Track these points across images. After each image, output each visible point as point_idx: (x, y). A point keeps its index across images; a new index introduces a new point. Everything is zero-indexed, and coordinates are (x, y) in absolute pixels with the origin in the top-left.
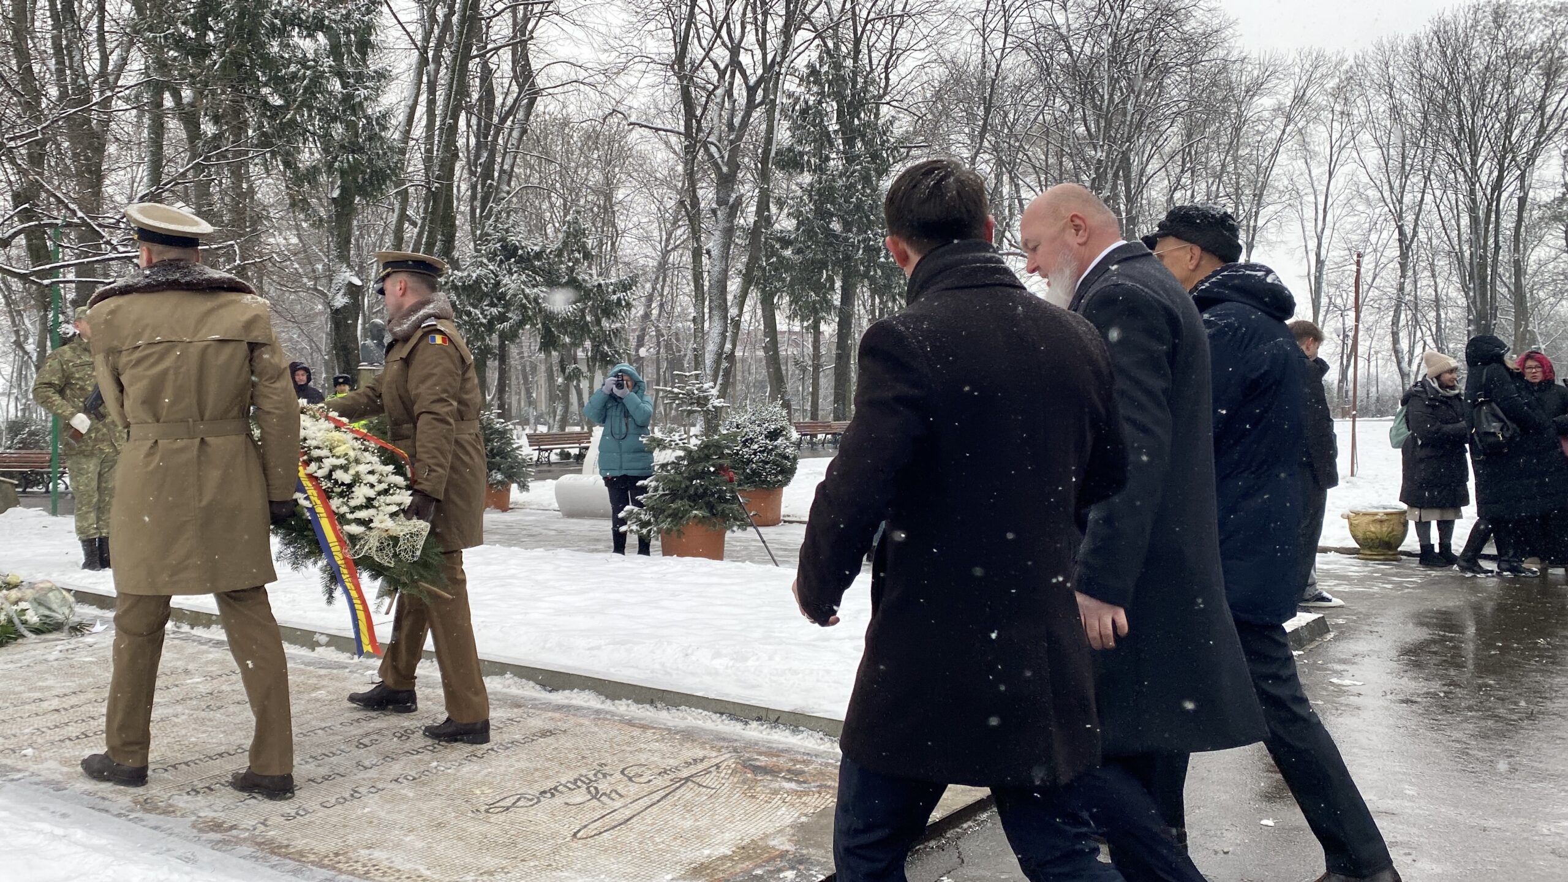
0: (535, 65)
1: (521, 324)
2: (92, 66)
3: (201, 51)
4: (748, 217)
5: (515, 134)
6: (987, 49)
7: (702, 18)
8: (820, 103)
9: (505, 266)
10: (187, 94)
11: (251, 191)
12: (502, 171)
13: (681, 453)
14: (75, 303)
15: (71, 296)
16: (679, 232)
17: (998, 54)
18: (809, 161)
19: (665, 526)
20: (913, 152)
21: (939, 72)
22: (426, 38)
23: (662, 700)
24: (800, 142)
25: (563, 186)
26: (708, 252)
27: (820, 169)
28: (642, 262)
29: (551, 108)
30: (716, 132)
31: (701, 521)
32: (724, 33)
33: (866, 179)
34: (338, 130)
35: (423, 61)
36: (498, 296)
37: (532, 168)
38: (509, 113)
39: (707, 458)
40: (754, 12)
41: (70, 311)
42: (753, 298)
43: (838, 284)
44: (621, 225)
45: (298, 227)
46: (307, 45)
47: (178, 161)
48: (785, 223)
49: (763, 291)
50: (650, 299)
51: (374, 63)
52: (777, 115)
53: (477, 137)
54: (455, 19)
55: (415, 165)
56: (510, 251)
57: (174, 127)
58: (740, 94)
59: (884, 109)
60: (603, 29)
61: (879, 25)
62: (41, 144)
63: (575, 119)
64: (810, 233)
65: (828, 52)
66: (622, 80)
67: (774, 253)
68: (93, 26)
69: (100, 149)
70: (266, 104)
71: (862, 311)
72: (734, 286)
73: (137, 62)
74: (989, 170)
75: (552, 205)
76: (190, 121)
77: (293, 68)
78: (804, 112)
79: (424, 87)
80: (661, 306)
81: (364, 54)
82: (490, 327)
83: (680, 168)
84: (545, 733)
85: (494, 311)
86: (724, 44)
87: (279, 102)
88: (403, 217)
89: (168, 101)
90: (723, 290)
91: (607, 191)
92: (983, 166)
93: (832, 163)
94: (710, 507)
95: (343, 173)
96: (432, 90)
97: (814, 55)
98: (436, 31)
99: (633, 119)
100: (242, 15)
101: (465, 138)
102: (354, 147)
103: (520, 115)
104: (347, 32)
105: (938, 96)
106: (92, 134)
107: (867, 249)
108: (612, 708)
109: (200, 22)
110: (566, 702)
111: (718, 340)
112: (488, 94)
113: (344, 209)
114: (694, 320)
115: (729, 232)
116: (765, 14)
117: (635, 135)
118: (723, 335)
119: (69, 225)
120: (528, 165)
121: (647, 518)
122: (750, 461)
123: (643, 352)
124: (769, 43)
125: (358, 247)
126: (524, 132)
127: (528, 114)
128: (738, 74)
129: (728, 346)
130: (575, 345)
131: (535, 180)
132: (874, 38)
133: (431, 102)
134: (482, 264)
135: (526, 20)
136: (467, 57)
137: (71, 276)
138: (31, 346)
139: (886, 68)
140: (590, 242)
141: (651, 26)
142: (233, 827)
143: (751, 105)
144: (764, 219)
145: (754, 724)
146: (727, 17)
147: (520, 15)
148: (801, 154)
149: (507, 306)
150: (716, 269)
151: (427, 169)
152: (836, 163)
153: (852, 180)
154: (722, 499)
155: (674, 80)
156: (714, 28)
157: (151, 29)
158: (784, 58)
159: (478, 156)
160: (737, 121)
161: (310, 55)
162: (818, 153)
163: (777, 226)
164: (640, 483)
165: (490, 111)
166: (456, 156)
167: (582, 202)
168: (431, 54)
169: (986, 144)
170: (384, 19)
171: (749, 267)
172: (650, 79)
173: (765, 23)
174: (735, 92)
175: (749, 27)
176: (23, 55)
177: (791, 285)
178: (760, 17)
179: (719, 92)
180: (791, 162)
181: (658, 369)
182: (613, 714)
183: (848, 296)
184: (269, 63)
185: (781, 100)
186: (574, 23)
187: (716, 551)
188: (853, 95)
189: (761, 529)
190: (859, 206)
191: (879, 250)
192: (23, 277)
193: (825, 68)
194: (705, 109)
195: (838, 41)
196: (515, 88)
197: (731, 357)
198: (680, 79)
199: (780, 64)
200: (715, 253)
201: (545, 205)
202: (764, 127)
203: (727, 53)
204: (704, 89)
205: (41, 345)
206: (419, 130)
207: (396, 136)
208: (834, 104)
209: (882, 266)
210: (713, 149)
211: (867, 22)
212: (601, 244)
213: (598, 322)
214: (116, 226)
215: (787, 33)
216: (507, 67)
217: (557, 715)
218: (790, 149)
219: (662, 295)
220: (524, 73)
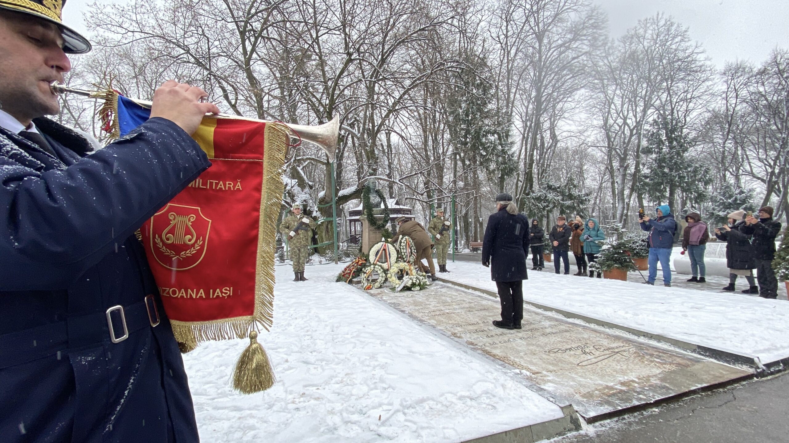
0: (557, 133)
1: (554, 207)
2: (441, 151)
3: (466, 144)
4: (632, 170)
5: (551, 154)
6: (729, 104)
7: (613, 111)
8: (658, 131)
9: (548, 191)
10: (462, 155)
11: (478, 177)
12: (547, 165)
13: (610, 246)
14: (437, 208)
15: (436, 206)
16: (606, 177)
17: (733, 105)
18: (654, 151)
19: (605, 269)
20: (697, 143)
21: (707, 115)
22: (525, 131)
23: (607, 325)
24: (651, 144)
25: (566, 167)
26: (617, 182)
27: (659, 152)
28: (593, 187)
29: (562, 145)
30: (619, 145)
31: (618, 268)
32: (621, 115)
33: (678, 154)
34: (500, 159)
35: (524, 137)
36: (546, 200)
37: (556, 163)
38: (549, 148)
39: (620, 248)
40: (632, 107)
41: (436, 210)
42: (634, 195)
43: (668, 189)
44: (585, 176)
45: (490, 185)
46: (492, 138)
47: (460, 172)
48: (646, 171)
49: (638, 193)
50: (596, 198)
51: (510, 140)
52: (642, 137)
53: (540, 156)
54: (533, 125)
55: (522, 165)
56: (550, 187)
57: (459, 163)
58: (627, 132)
59: (684, 130)
60: (579, 120)
61: (681, 103)
62: (430, 171)
63: (570, 147)
64: (656, 174)
65: (661, 114)
66: (586, 134)
67: (642, 181)
68: (441, 142)
69: (442, 171)
70: (482, 155)
71: (678, 198)
72: (627, 192)
73: (451, 149)
74: (731, 146)
75: (563, 173)
76: (463, 161)
77: (488, 145)
78: (652, 135)
79: (524, 144)
80: (600, 200)
81: (507, 138)
82: (544, 209)
83: (606, 157)
84: (567, 331)
85: (545, 204)
86: (621, 118)
87: (485, 154)
88: (518, 180)
89: (458, 157)
90: (623, 194)
91: (581, 167)
92: (729, 145)
93: (664, 150)
94: (621, 263)
95: (502, 170)
96: (526, 145)
97: (655, 116)
98: (527, 129)
99: (589, 145)
100: (475, 134)
101: (536, 157)
102: (505, 163)
103: (553, 148)
104: (503, 133)
105: (707, 123)
106: (441, 167)
107: (680, 177)
108: (589, 326)
109: (465, 137)
110: (573, 322)
111: (621, 210)
112: (543, 144)
113: (502, 179)
114: (613, 204)
115: (624, 176)
116: (636, 106)
117: (590, 150)
118: (624, 208)
119: (436, 189)
120: (555, 162)
121: (598, 266)
122: (635, 249)
123: (594, 214)
124: (638, 115)
125: (506, 189)
126: (554, 153)
127: (555, 148)
128: (626, 126)
129: (625, 212)
130: (571, 213)
131: (557, 166)
132: (679, 107)
133: (526, 149)
134: (541, 191)
135: (554, 121)
136: (537, 134)
137: (436, 201)
138: (428, 218)
139: (685, 116)
140: (575, 182)
141: (595, 116)
142: (476, 345)
143: (632, 135)
144: (637, 170)
145: (642, 337)
146: (622, 110)
147: (552, 120)
148: (652, 148)
149: (549, 203)
150: (620, 187)
151: (525, 167)
152: (665, 149)
153: (672, 155)
154: (625, 261)
155: (603, 131)
156: (617, 114)
157: (454, 140)
158: (644, 119)
159: (540, 161)
160: (626, 141)
161: (493, 141)
162: (658, 147)
163: (643, 172)
164: (595, 255)
165: (543, 148)
166: (533, 162)
167: (573, 170)
168: (526, 135)
169: (730, 137)
170: (513, 127)
171: (633, 186)
172: (595, 132)
173: (636, 109)
174: (626, 132)
175: (630, 111)
176: (426, 151)
177: (649, 191)
178: (634, 108)
179: (620, 133)
180: (648, 151)
181: (600, 219)
182: (589, 328)
183: (672, 193)
184: (482, 144)
185: (643, 132)
186: (569, 120)
187: (624, 278)
188: (672, 127)
189: (641, 271)
190: (676, 163)
191: (684, 177)
192: (426, 202)
193: (660, 120)
194: (615, 138)
195: (664, 110)
196: (551, 141)
197: (626, 215)
198: (606, 131)
199: (642, 121)
200: (619, 182)
201: (561, 173)
202: (637, 141)
203: (622, 120)
204: (614, 132)
205: (430, 219)
206: (522, 156)
207: (516, 159)
208: (664, 131)
209: (686, 182)
210: (618, 150)
211: (676, 103)
212: (579, 182)
213: (579, 206)
214: (446, 189)
215: (644, 111)
216: (548, 135)
217: (570, 326)
218: (647, 147)
219: (600, 197)
220: (554, 137)
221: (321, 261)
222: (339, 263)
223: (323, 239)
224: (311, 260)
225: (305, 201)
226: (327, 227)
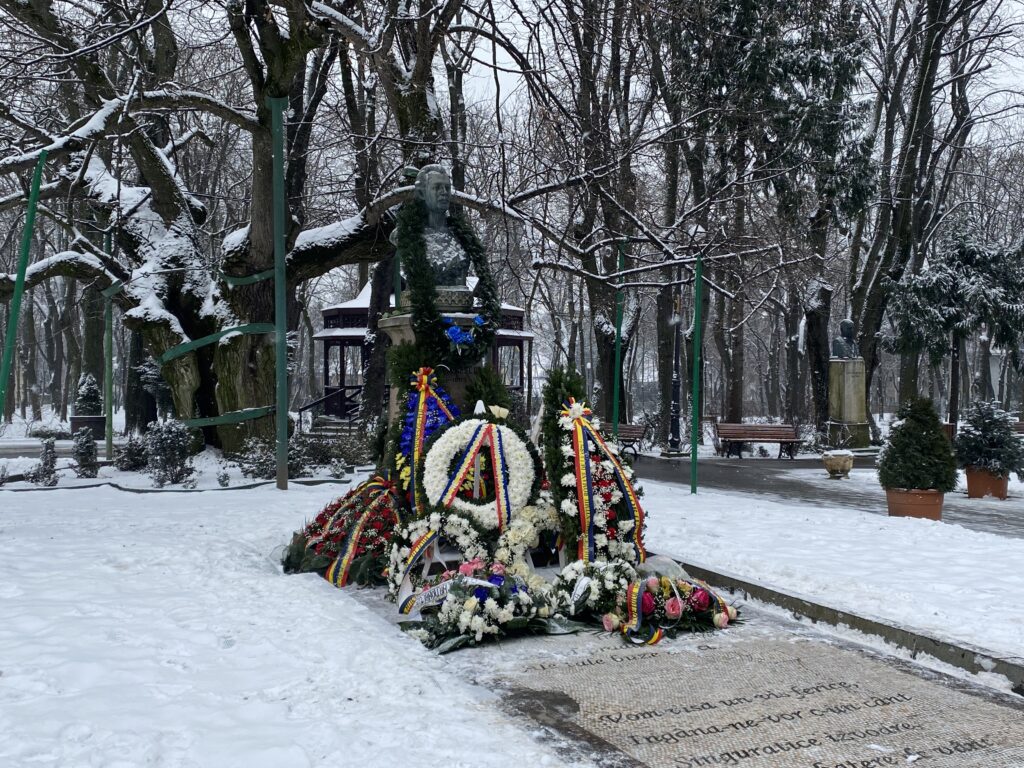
1: (979, 321)
9: (963, 269)
36: (955, 297)
85: (952, 310)
149: (965, 306)
192: (602, 282)
221: (226, 477)
222: (290, 484)
223: (234, 396)
224: (191, 471)
225: (175, 260)
226: (252, 357)
